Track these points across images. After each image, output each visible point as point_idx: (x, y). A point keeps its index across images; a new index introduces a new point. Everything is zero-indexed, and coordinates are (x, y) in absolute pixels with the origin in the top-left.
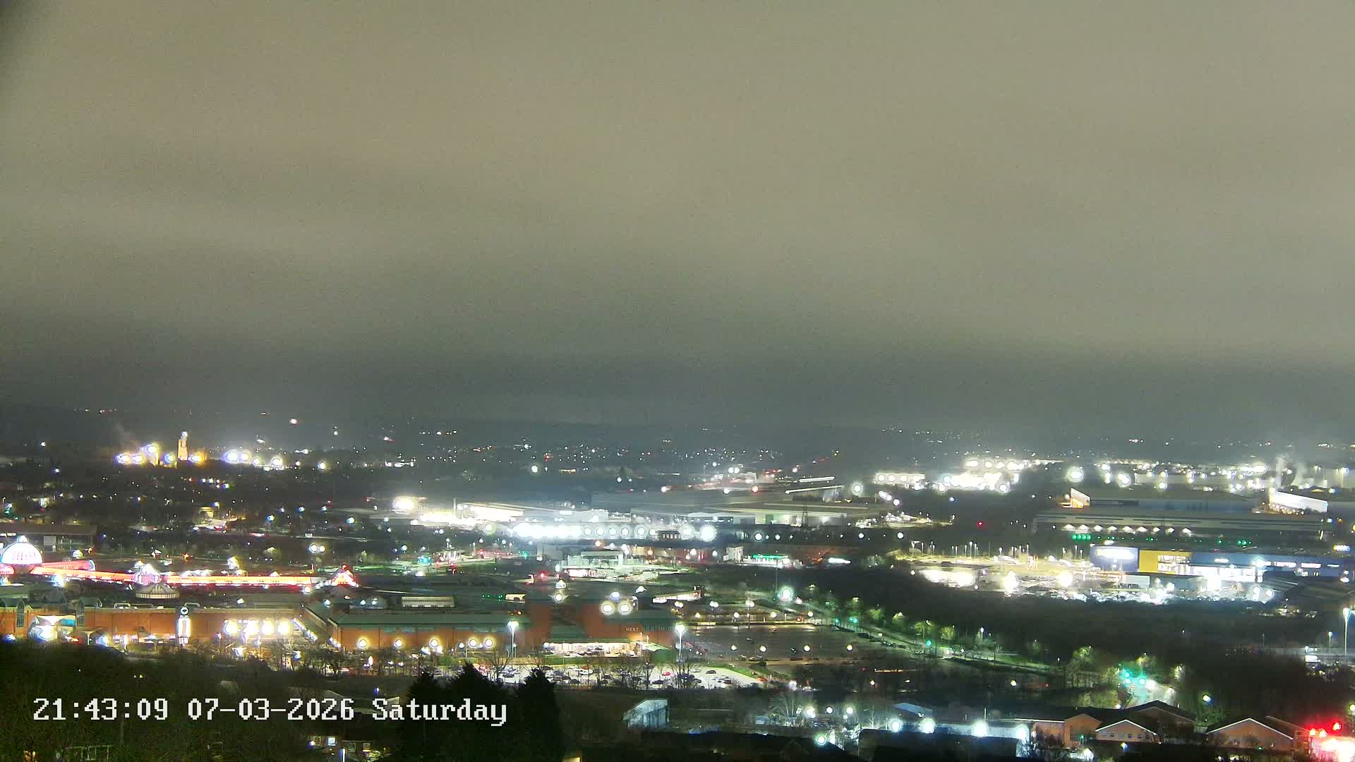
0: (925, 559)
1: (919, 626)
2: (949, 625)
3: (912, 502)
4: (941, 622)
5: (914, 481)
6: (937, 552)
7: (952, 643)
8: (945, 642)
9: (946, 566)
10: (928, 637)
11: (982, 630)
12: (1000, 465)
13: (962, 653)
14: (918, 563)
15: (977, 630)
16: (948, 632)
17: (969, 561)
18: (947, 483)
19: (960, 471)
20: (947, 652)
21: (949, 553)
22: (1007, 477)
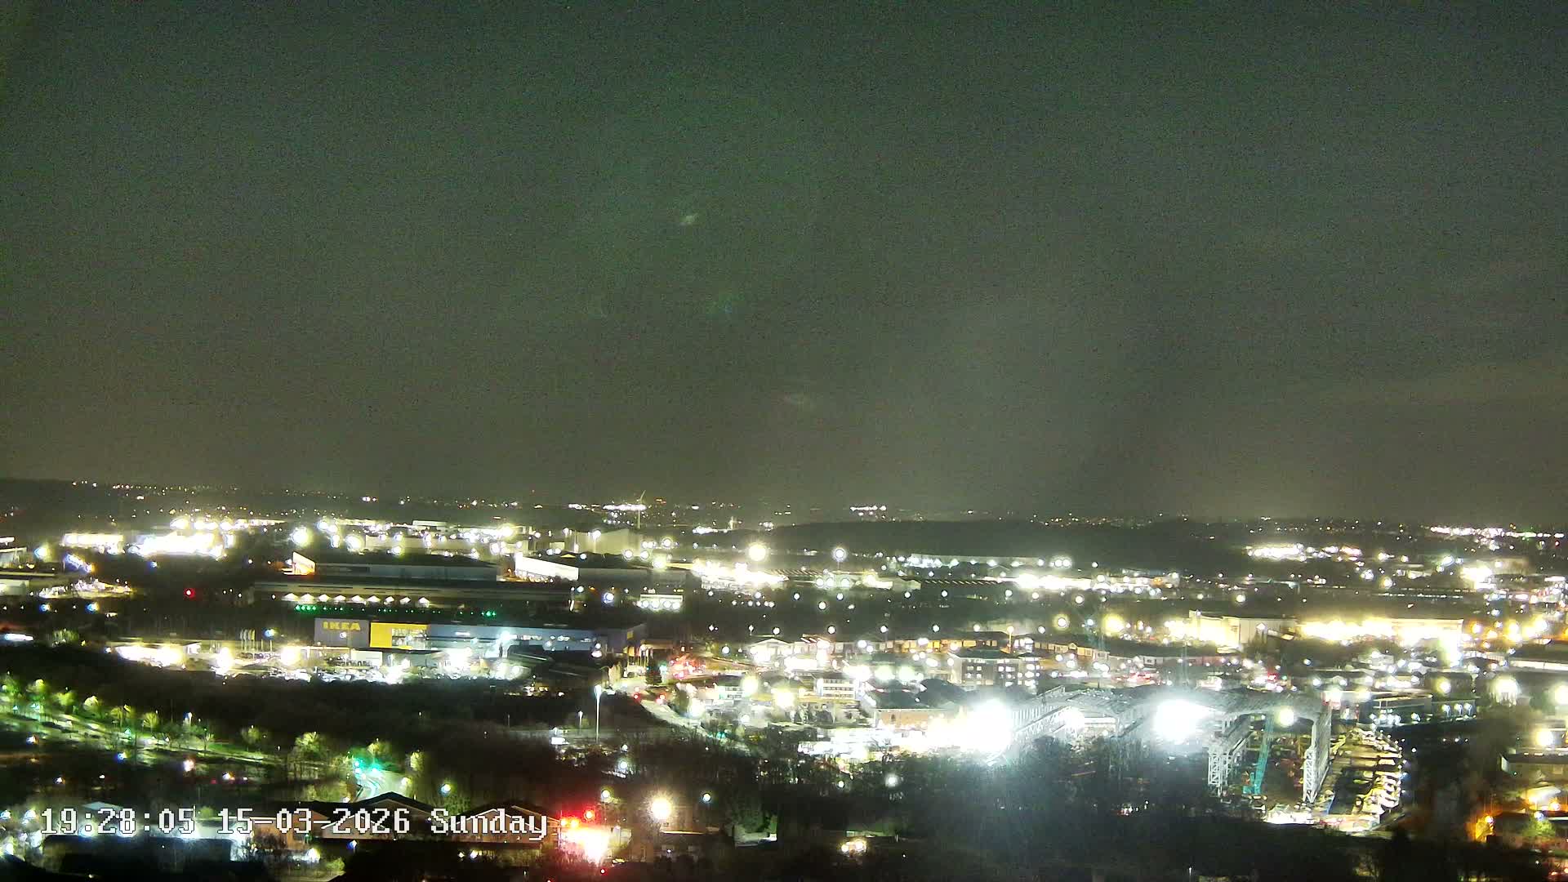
0: (122, 635)
1: (116, 712)
2: (151, 709)
3: (109, 567)
4: (141, 707)
5: (110, 543)
7: (156, 731)
8: (147, 731)
10: (126, 725)
11: (190, 715)
12: (213, 525)
13: (165, 743)
14: (115, 639)
15: (184, 715)
16: (151, 719)
18: (150, 546)
19: (163, 532)
20: (150, 741)
22: (221, 538)
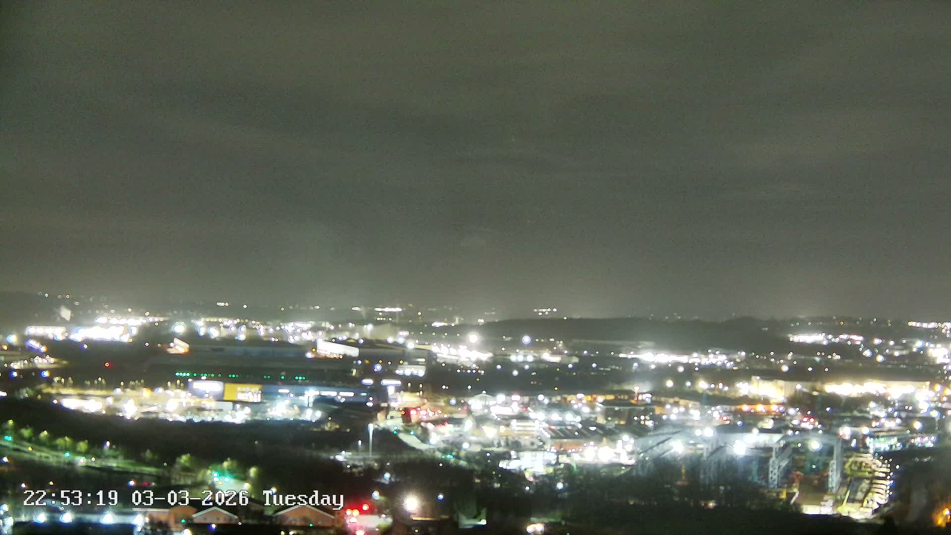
0: (64, 391)
1: (60, 441)
2: (83, 440)
3: (55, 348)
4: (77, 438)
5: (57, 333)
6: (74, 386)
7: (86, 454)
8: (80, 453)
9: (83, 397)
10: (66, 449)
11: (108, 443)
12: (123, 321)
13: (93, 461)
14: (59, 394)
15: (104, 443)
16: (83, 446)
17: (99, 392)
18: (79, 335)
19: (91, 325)
20: (81, 461)
21: (84, 387)
22: (128, 329)
